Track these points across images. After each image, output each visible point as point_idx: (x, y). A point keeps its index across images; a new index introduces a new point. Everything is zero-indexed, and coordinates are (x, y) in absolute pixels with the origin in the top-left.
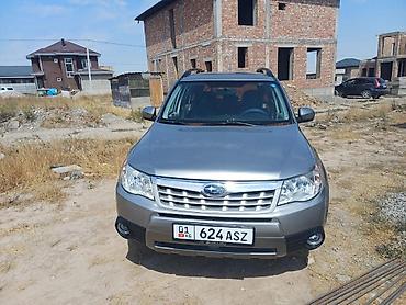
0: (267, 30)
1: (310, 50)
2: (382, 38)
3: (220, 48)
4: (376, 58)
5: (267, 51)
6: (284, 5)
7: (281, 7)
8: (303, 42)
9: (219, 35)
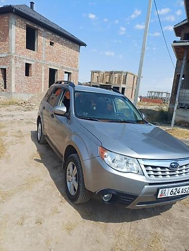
0: (43, 56)
1: (66, 72)
2: (93, 73)
3: (13, 60)
4: (90, 82)
5: (43, 68)
6: (53, 43)
7: (51, 44)
8: (63, 68)
9: (13, 52)
